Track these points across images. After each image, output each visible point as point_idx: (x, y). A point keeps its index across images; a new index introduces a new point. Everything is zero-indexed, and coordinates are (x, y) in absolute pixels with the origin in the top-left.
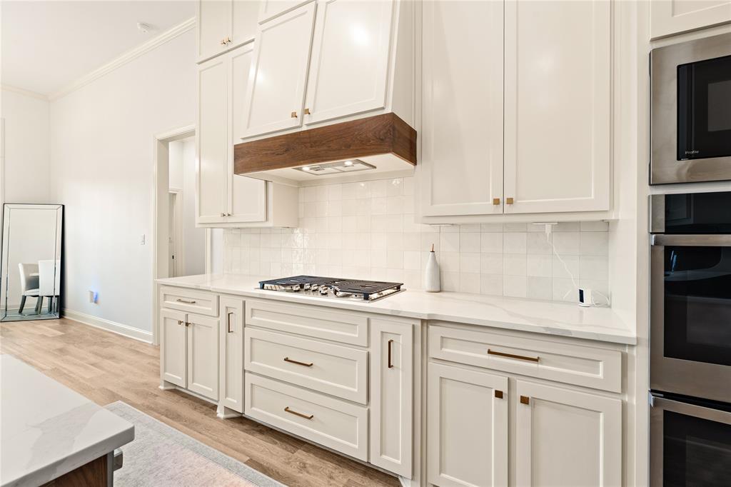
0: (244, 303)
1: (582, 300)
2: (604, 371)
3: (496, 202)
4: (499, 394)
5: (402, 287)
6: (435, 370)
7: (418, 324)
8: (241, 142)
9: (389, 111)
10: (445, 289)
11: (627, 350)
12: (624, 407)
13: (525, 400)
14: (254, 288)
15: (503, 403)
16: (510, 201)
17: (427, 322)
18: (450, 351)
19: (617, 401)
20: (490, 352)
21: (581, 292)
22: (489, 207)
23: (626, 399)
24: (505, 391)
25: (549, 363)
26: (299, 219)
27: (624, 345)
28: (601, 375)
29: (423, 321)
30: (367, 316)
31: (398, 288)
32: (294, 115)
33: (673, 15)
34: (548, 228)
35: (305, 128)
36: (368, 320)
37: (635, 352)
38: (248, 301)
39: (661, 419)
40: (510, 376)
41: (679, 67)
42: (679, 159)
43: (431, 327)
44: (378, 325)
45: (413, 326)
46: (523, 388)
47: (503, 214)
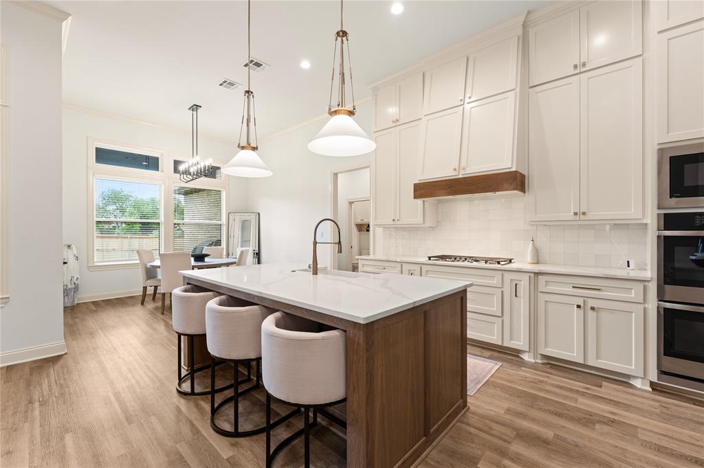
0: (421, 268)
1: (629, 266)
2: (635, 293)
3: (576, 214)
4: (579, 306)
5: (512, 261)
6: (542, 298)
7: (533, 275)
8: (417, 182)
9: (514, 170)
10: (540, 262)
11: (647, 283)
12: (645, 309)
13: (593, 309)
14: (425, 260)
15: (581, 311)
16: (584, 213)
17: (537, 274)
18: (551, 288)
19: (641, 307)
20: (573, 287)
21: (628, 262)
22: (570, 216)
23: (646, 306)
24: (582, 305)
25: (605, 291)
26: (438, 222)
27: (646, 281)
28: (633, 296)
29: (535, 273)
30: (501, 272)
31: (510, 261)
32: (455, 170)
33: (668, 133)
34: (608, 227)
35: (461, 176)
36: (502, 274)
37: (650, 284)
38: (423, 266)
39: (662, 312)
40: (585, 299)
41: (670, 157)
42: (671, 197)
43: (540, 277)
44: (508, 276)
45: (530, 276)
46: (591, 303)
47: (580, 220)
